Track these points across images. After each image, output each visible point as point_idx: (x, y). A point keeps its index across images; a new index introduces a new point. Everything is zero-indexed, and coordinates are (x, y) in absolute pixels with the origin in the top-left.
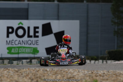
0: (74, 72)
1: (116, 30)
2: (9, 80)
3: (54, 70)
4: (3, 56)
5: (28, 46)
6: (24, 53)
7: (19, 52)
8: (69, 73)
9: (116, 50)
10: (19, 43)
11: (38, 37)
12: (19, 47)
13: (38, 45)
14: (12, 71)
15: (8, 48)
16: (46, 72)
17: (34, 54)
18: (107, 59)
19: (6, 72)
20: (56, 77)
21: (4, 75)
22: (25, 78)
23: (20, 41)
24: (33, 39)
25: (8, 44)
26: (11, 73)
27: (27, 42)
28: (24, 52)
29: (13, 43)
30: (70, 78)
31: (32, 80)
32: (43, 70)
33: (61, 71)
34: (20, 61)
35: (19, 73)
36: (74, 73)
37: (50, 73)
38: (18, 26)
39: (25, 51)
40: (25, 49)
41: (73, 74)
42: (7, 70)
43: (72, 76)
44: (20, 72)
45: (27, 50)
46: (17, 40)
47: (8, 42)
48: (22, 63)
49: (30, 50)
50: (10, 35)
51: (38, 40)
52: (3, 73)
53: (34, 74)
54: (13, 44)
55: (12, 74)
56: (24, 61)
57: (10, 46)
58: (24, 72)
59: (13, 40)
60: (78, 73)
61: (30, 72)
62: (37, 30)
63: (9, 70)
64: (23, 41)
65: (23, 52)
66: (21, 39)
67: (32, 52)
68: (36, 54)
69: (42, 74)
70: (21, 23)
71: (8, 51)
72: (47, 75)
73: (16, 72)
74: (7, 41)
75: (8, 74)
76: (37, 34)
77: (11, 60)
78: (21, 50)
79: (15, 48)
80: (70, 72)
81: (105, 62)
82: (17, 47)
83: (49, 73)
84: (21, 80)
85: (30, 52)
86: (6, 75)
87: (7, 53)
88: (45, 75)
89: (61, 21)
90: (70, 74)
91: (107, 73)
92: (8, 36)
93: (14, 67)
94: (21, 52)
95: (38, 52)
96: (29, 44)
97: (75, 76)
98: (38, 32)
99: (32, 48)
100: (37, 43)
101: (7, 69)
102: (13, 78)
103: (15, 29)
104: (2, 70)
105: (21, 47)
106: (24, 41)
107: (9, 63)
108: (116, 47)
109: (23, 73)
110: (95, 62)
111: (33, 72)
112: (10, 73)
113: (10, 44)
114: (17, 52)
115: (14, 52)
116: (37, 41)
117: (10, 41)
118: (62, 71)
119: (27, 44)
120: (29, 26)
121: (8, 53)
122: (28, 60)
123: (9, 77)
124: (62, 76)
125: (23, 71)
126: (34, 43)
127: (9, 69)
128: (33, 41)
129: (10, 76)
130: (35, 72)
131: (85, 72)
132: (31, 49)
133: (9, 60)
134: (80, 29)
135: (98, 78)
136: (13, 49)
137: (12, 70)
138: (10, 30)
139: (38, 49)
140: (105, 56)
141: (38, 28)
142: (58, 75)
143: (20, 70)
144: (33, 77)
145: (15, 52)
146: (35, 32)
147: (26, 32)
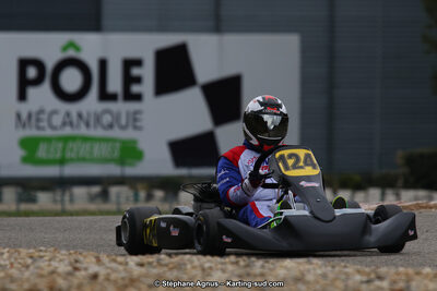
5: (99, 132)
6: (83, 160)
10: (64, 124)
11: (138, 97)
12: (66, 139)
17: (123, 164)
23: (68, 114)
24: (122, 107)
25: (24, 126)
27: (98, 119)
28: (87, 156)
29: (42, 120)
34: (63, 194)
38: (60, 56)
39: (90, 153)
40: (88, 145)
45: (98, 150)
46: (55, 112)
47: (24, 116)
49: (110, 150)
50: (32, 92)
51: (140, 112)
54: (42, 124)
56: (79, 191)
57: (31, 132)
59: (41, 111)
62: (135, 71)
64: (80, 116)
65: (81, 154)
66: (74, 108)
67: (116, 154)
68: (131, 165)
70: (72, 45)
71: (23, 153)
74: (19, 116)
76: (135, 89)
77: (28, 188)
78: (76, 150)
79: (48, 140)
82: (59, 139)
85: (109, 156)
87: (18, 160)
92: (22, 96)
94: (73, 155)
96: (106, 124)
98: (138, 80)
99: (114, 140)
100: (138, 124)
103: (50, 65)
105: (73, 138)
106: (85, 115)
113: (30, 126)
114: (58, 156)
115: (45, 156)
116: (136, 112)
117: (30, 116)
119: (95, 127)
120: (100, 54)
122: (96, 189)
126: (123, 122)
128: (119, 114)
132: (111, 144)
133: (20, 190)
136: (41, 145)
138: (32, 72)
139: (143, 145)
141: (138, 63)
145: (51, 156)
146: (129, 80)
147: (94, 79)
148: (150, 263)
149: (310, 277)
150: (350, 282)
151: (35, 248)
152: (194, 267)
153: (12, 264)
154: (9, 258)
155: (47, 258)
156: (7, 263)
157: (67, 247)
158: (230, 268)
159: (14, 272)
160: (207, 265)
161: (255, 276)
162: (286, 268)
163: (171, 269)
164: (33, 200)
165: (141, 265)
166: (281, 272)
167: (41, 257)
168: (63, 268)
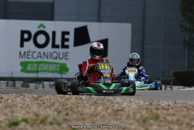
0: (122, 102)
1: (187, 39)
2: (24, 112)
3: (93, 98)
4: (14, 76)
5: (52, 60)
6: (45, 71)
7: (39, 69)
8: (115, 103)
9: (186, 69)
10: (38, 57)
11: (67, 47)
12: (39, 63)
13: (68, 59)
14: (29, 98)
15: (22, 64)
16: (80, 101)
17: (62, 73)
18: (172, 83)
19: (19, 99)
20: (96, 109)
21: (16, 104)
22: (48, 109)
23: (40, 53)
24: (61, 50)
25: (22, 57)
26: (28, 101)
27: (51, 55)
28: (47, 70)
29: (30, 55)
30: (118, 110)
31: (59, 112)
32: (76, 98)
33: (103, 100)
34: (40, 84)
35: (39, 102)
36: (124, 104)
37: (87, 103)
38: (37, 30)
39: (48, 68)
40: (48, 65)
41: (121, 105)
42: (22, 97)
43: (120, 108)
44: (41, 101)
45: (51, 67)
46: (35, 52)
47: (22, 53)
48: (43, 87)
49: (56, 67)
50: (25, 43)
51: (68, 53)
52: (15, 101)
53: (62, 104)
54: (29, 57)
55: (29, 103)
56: (46, 83)
57: (26, 60)
58: (47, 100)
59: (29, 52)
60: (129, 104)
61: (57, 101)
62: (66, 37)
63: (24, 96)
64: (44, 53)
65: (44, 69)
66: (42, 50)
67: (58, 69)
68: (64, 74)
69: (74, 104)
70: (42, 25)
71: (22, 68)
72: (82, 105)
73: (35, 100)
74: (20, 53)
75: (22, 102)
76: (66, 43)
77: (26, 82)
78: (42, 67)
79: (32, 63)
80: (117, 102)
81: (169, 88)
82: (36, 62)
83: (85, 102)
84: (42, 113)
85: (55, 70)
86: (20, 103)
87: (19, 70)
88: (79, 105)
89: (103, 24)
90: (117, 105)
91: (174, 105)
92: (22, 45)
93: (31, 92)
94: (42, 70)
95: (67, 70)
96: (54, 57)
97: (125, 108)
98: (67, 40)
99: (58, 64)
100: (67, 57)
101: (21, 95)
102: (30, 108)
103: (33, 34)
104: (13, 96)
105: (41, 62)
106: (46, 54)
107: (23, 86)
108: (186, 66)
109: (46, 102)
111: (60, 100)
112: (25, 100)
113: (25, 57)
114: (35, 69)
115: (30, 69)
116: (66, 53)
117: (25, 53)
118: (105, 101)
119: (50, 58)
120: (54, 30)
121: (22, 71)
122: (52, 83)
123: (24, 107)
124: (104, 108)
125: (45, 98)
126: (61, 57)
127: (24, 94)
128: (59, 53)
129: (25, 105)
130: (63, 100)
131: (139, 103)
132: (56, 65)
133: (22, 82)
134: (132, 37)
135: (159, 112)
136: (29, 65)
137: (28, 96)
138: (26, 36)
139: (68, 66)
140: (169, 78)
141: (68, 33)
142: (98, 107)
143: (41, 97)
144: (61, 108)
145: (33, 69)
146: (64, 40)
147: (50, 39)
164: (28, 87)
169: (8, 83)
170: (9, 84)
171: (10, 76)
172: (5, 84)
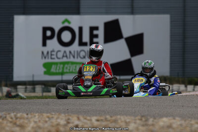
5: (79, 60)
6: (72, 72)
7: (65, 71)
10: (63, 56)
12: (64, 63)
15: (45, 65)
23: (65, 52)
25: (45, 58)
27: (78, 54)
28: (74, 71)
29: (53, 55)
38: (61, 26)
40: (75, 65)
46: (59, 51)
47: (45, 53)
50: (48, 42)
54: (53, 57)
57: (50, 60)
59: (53, 51)
62: (95, 32)
64: (70, 52)
65: (71, 70)
66: (67, 49)
70: (66, 21)
71: (45, 70)
74: (43, 53)
77: (46, 85)
78: (68, 68)
79: (56, 64)
82: (61, 63)
87: (42, 73)
89: (138, 17)
92: (44, 44)
94: (68, 71)
96: (82, 57)
98: (97, 36)
103: (57, 30)
105: (67, 63)
106: (73, 52)
107: (43, 91)
110: (194, 87)
113: (48, 58)
114: (61, 71)
115: (55, 71)
117: (48, 53)
119: (77, 58)
120: (80, 25)
133: (43, 86)
134: (171, 31)
136: (53, 66)
138: (49, 33)
141: (97, 28)
145: (57, 71)
146: (93, 36)
147: (76, 36)
148: (102, 120)
149: (174, 126)
150: (193, 128)
151: (50, 113)
152: (122, 122)
153: (39, 121)
154: (38, 118)
155: (55, 118)
156: (37, 120)
157: (64, 113)
158: (138, 122)
159: (41, 124)
160: (128, 120)
161: (150, 125)
162: (164, 122)
163: (111, 123)
164: (50, 91)
165: (98, 120)
166: (161, 124)
167: (53, 117)
168: (63, 122)
169: (26, 88)
170: (28, 89)
171: (31, 79)
172: (24, 89)
